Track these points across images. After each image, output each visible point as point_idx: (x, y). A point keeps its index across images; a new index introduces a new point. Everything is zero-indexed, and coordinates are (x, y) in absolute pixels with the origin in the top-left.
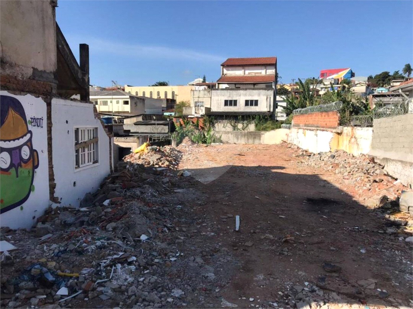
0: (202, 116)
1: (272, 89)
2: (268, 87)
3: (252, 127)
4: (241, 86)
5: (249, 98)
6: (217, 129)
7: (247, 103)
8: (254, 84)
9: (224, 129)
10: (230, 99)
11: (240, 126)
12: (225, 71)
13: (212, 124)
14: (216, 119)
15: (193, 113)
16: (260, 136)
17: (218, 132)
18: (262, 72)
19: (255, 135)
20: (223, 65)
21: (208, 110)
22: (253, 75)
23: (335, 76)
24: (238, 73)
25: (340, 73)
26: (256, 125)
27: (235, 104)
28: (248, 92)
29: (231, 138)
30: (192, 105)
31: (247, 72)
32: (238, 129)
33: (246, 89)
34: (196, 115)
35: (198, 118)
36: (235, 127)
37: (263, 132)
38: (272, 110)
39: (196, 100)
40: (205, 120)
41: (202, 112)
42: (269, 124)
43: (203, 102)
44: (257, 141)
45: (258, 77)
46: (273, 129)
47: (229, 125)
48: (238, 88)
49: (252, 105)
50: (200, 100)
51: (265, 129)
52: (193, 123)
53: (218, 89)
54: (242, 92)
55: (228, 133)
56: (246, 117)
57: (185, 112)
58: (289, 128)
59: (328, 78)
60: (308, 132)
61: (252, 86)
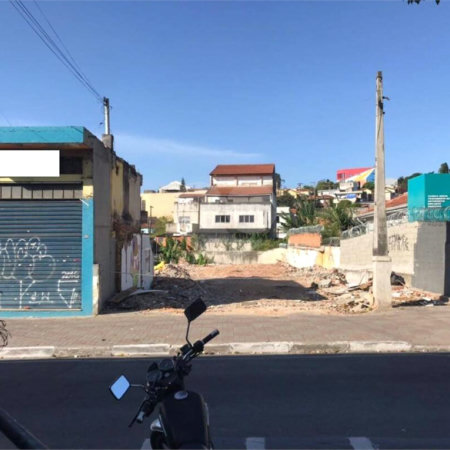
0: (190, 234)
1: (270, 203)
2: (265, 201)
3: (248, 247)
4: (235, 200)
5: (244, 213)
6: (208, 249)
7: (242, 219)
8: (249, 197)
9: (216, 250)
10: (222, 214)
11: (234, 245)
12: (215, 182)
13: (202, 244)
14: (206, 237)
15: (178, 231)
16: (256, 257)
17: (210, 253)
18: (258, 183)
19: (252, 256)
20: (212, 175)
21: (196, 227)
22: (248, 186)
23: (355, 178)
24: (230, 183)
25: (363, 174)
26: (253, 245)
27: (228, 221)
28: (242, 206)
29: (226, 259)
30: (176, 221)
31: (240, 182)
32: (232, 249)
33: (240, 203)
34: (182, 233)
35: (185, 237)
36: (228, 247)
37: (260, 252)
38: (270, 227)
39: (181, 214)
40: (193, 239)
41: (189, 229)
42: (267, 242)
43: (189, 217)
44: (254, 262)
45: (254, 188)
46: (271, 248)
47: (221, 244)
48: (231, 202)
49: (247, 221)
50: (186, 215)
51: (263, 249)
52: (179, 242)
53: (207, 203)
54: (235, 206)
55: (222, 253)
56: (241, 235)
57: (169, 229)
58: (286, 247)
59: (346, 181)
60: (301, 252)
61: (246, 200)
